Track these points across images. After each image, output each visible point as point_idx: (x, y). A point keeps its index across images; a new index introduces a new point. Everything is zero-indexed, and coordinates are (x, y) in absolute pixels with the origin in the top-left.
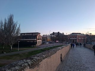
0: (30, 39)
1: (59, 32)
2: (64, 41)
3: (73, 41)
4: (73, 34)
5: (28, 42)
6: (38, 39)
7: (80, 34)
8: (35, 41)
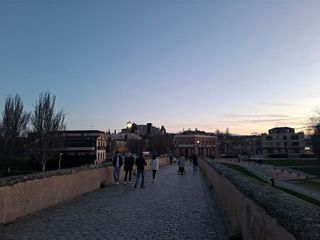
0: (78, 149)
1: (149, 125)
2: (165, 152)
3: (187, 151)
4: (185, 133)
5: (70, 154)
6: (99, 148)
7: (203, 133)
8: (91, 154)
